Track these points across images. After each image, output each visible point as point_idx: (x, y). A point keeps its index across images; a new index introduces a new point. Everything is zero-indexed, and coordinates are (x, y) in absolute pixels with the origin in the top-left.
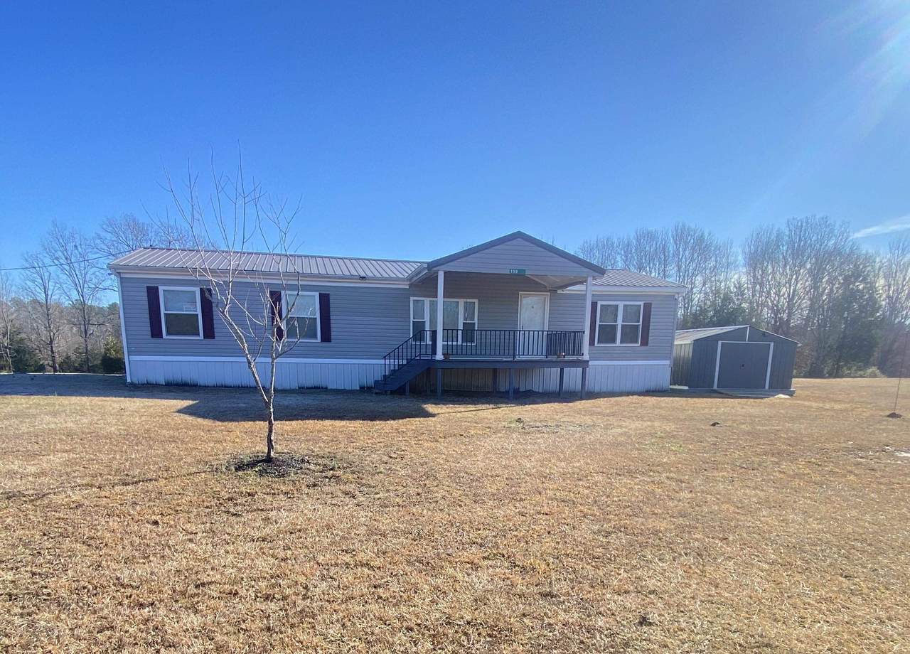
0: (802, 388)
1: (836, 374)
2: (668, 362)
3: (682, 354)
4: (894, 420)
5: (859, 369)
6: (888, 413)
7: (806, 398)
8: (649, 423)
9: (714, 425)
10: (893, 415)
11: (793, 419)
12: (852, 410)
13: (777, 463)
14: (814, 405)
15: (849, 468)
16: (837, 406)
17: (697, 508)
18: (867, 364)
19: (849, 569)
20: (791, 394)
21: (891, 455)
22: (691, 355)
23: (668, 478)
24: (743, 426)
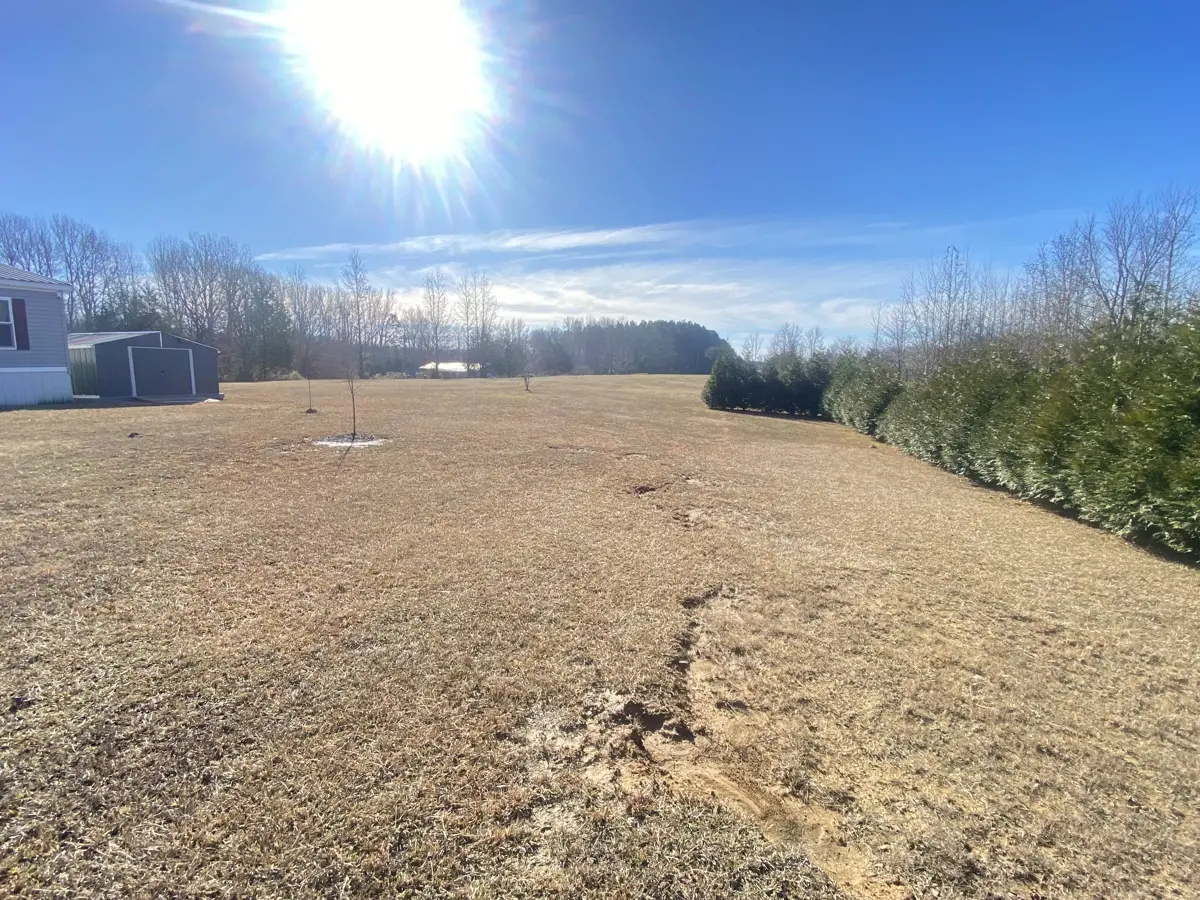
0: (232, 392)
1: (264, 377)
2: (64, 369)
3: (83, 359)
4: (312, 415)
5: (283, 373)
6: (307, 409)
7: (236, 401)
8: (42, 442)
9: (132, 436)
10: (310, 411)
11: (222, 422)
12: (277, 409)
13: (205, 467)
14: (244, 406)
15: (275, 462)
16: (264, 407)
17: (106, 535)
18: (290, 369)
19: (274, 556)
20: (221, 398)
21: (310, 445)
22: (94, 360)
23: (67, 506)
24: (166, 434)
